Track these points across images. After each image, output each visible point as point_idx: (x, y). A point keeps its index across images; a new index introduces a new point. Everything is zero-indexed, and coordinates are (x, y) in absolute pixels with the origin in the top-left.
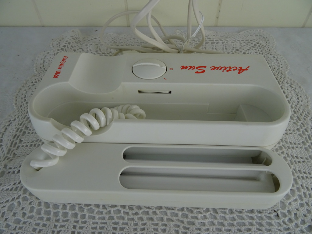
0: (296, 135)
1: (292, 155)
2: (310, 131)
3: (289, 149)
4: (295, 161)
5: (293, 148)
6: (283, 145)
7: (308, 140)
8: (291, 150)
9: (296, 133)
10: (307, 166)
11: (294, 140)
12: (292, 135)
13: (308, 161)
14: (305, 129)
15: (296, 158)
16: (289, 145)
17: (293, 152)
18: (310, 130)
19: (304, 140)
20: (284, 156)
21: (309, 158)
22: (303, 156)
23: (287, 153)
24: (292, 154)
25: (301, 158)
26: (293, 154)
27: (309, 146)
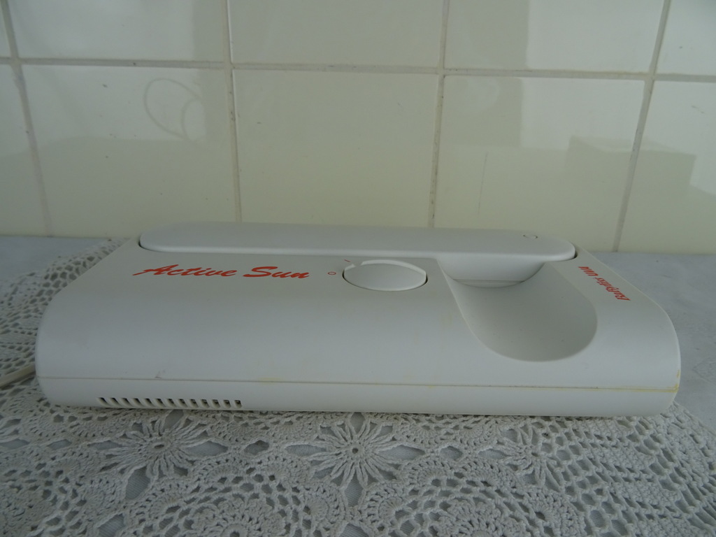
0: (630, 450)
1: (626, 499)
2: (665, 439)
3: (617, 483)
4: (637, 514)
5: (627, 480)
6: (598, 473)
7: (666, 460)
8: (622, 485)
9: (627, 445)
10: (675, 526)
11: (627, 461)
12: (619, 450)
13: (674, 514)
14: (652, 436)
15: (639, 506)
16: (614, 474)
17: (630, 491)
18: (667, 438)
19: (655, 461)
20: (605, 499)
21: (675, 507)
22: (659, 503)
23: (611, 493)
24: (627, 497)
25: (655, 507)
26: (629, 495)
27: (672, 476)
